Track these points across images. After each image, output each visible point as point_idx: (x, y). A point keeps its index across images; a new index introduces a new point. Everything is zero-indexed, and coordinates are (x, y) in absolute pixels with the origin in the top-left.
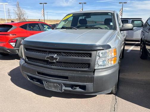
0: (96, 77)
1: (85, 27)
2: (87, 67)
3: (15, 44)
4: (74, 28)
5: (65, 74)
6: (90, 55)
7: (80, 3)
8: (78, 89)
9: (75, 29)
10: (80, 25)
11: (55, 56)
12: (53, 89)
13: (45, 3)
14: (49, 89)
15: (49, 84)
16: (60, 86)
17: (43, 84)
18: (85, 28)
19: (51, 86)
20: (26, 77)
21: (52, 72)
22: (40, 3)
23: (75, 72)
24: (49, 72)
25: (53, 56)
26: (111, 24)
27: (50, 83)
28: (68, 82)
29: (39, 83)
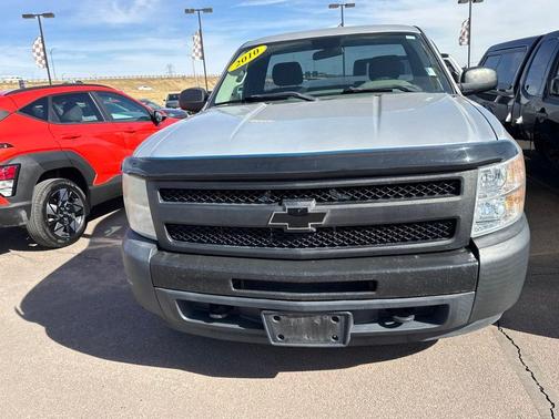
0: (487, 265)
1: (342, 90)
2: (443, 236)
3: (11, 185)
4: (300, 95)
5: (363, 272)
6: (456, 187)
7: (187, 11)
8: (411, 325)
9: (307, 100)
10: (276, 87)
11: (312, 206)
12: (308, 341)
13: (46, 15)
14: (286, 341)
15: (288, 322)
16: (338, 324)
17: (262, 327)
18: (342, 93)
19: (296, 330)
20: (170, 316)
21: (305, 274)
22: (25, 16)
23: (399, 260)
24: (293, 274)
25: (306, 209)
26: (431, 72)
27: (296, 317)
28: (377, 303)
29: (237, 326)
